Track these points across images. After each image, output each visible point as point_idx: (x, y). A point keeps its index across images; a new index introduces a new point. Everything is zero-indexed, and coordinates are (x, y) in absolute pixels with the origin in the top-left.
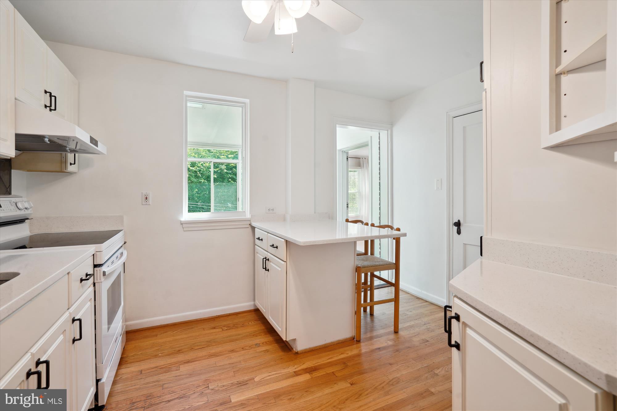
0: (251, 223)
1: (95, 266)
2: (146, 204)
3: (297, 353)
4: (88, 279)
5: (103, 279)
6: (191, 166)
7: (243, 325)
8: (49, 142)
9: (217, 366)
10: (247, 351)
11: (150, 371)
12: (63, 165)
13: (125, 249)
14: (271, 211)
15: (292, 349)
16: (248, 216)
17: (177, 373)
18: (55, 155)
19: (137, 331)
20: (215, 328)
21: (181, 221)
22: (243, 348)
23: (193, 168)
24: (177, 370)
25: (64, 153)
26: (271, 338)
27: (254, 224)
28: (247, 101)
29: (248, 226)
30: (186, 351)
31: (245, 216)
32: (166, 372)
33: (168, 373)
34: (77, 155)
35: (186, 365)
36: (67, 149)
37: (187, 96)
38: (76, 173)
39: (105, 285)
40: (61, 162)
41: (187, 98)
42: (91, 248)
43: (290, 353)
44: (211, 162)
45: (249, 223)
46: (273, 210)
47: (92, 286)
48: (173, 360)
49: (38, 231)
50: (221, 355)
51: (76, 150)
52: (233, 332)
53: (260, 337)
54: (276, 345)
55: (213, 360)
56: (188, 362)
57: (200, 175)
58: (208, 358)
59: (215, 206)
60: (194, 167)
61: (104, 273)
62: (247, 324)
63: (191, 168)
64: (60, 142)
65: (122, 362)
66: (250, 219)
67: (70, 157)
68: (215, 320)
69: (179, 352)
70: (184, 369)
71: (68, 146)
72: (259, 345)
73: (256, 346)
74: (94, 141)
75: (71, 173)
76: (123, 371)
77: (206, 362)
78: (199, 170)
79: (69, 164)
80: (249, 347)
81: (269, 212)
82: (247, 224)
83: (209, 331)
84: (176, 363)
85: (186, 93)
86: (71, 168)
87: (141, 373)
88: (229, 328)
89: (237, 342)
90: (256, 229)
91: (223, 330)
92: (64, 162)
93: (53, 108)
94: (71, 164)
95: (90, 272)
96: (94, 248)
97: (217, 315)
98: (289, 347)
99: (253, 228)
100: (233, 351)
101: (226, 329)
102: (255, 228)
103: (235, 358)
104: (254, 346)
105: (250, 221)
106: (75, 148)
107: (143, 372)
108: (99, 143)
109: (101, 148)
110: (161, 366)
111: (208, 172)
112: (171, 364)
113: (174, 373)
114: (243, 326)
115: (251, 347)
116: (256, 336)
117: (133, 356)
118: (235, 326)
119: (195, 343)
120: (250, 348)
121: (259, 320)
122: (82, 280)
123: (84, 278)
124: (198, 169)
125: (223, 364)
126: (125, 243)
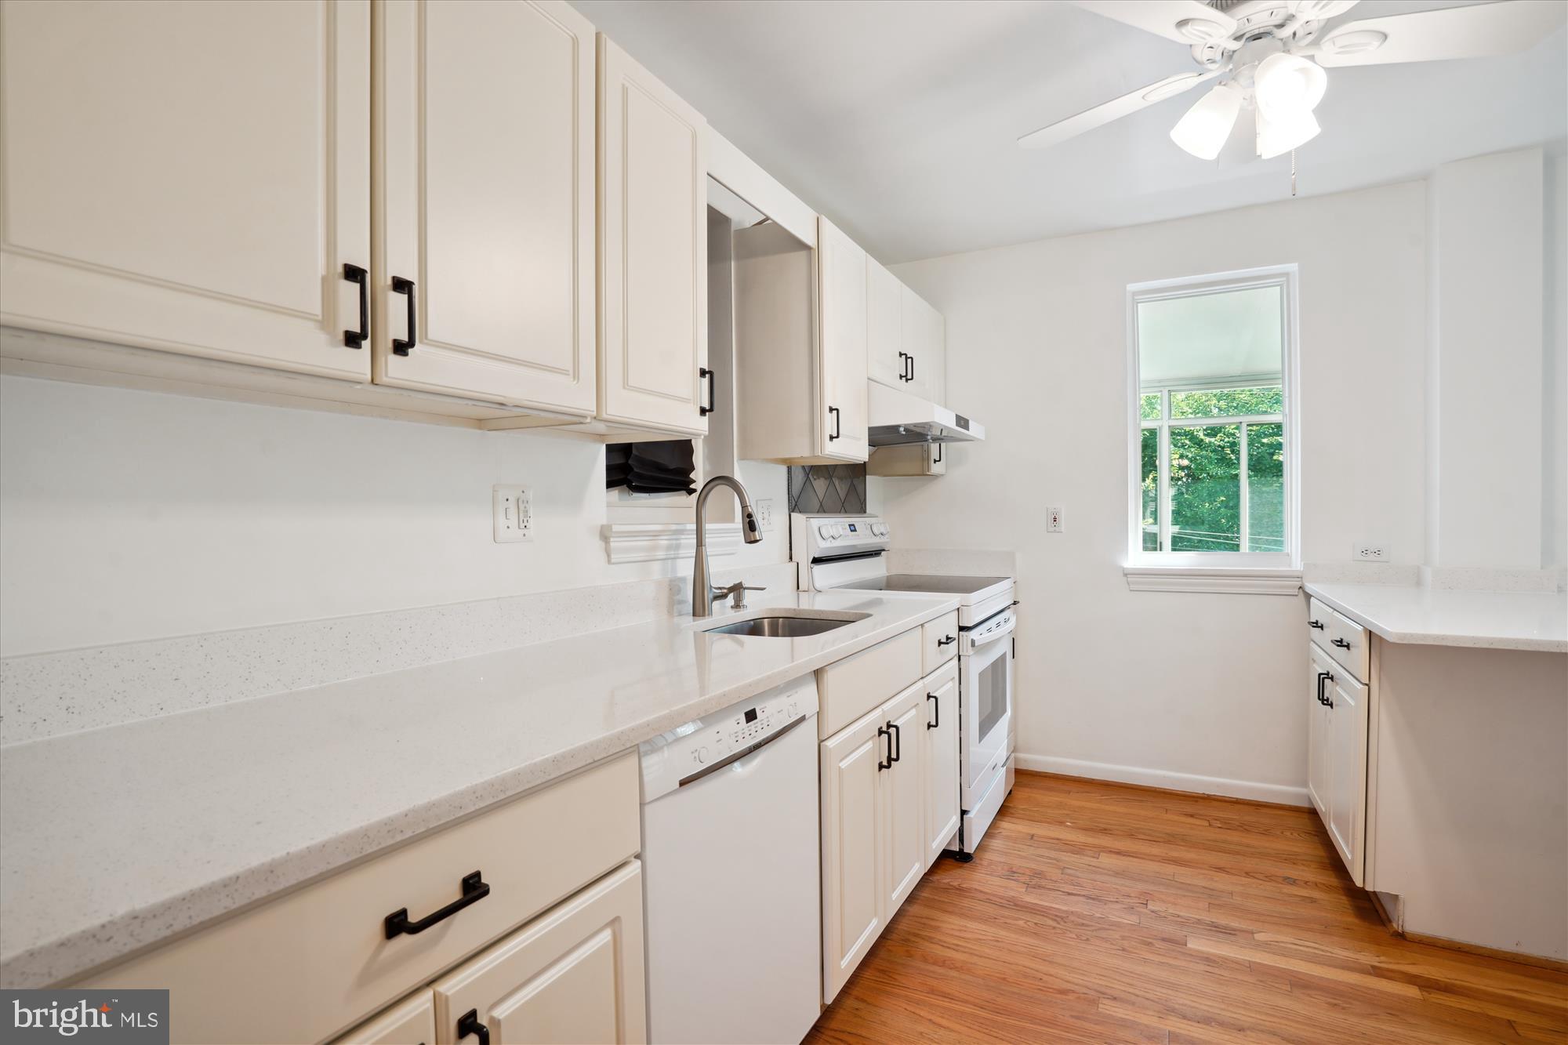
0: (1303, 584)
1: (962, 629)
2: (1055, 532)
3: (1401, 937)
4: (948, 643)
5: (971, 651)
6: (1207, 435)
7: (1266, 830)
8: (904, 433)
9: (1176, 881)
10: (1255, 880)
11: (1046, 840)
12: (926, 463)
13: (1015, 612)
14: (1372, 557)
15: (1390, 921)
16: (1297, 565)
17: (1094, 862)
18: (914, 448)
19: (1037, 776)
20: (1192, 816)
21: (1124, 569)
22: (1247, 873)
23: (1213, 440)
24: (1094, 857)
25: (925, 444)
26: (1336, 880)
27: (1310, 587)
28: (1293, 267)
29: (1296, 591)
30: (1117, 835)
31: (1290, 566)
32: (1073, 852)
33: (1076, 856)
34: (943, 445)
35: (1114, 856)
36: (929, 437)
37: (1134, 294)
38: (942, 475)
39: (977, 665)
40: (923, 460)
41: (1136, 298)
42: (954, 599)
43: (1380, 928)
44: (1241, 423)
45: (1299, 584)
46: (1378, 552)
47: (956, 658)
48: (1090, 840)
49: (899, 569)
50: (1190, 866)
51: (942, 437)
52: (1235, 837)
53: (1302, 867)
54: (1344, 898)
55: (1170, 869)
56: (1119, 853)
57: (1234, 458)
58: (1159, 861)
59: (1252, 540)
60: (1215, 436)
61: (973, 643)
62: (1278, 833)
63: (1207, 440)
64: (918, 430)
65: (1003, 811)
66: (1300, 574)
67: (934, 447)
68: (1197, 801)
69: (1105, 831)
70: (1106, 860)
71: (929, 433)
72: (1294, 882)
73: (1283, 881)
74: (962, 422)
75: (936, 477)
76: (1006, 825)
77: (1153, 867)
78: (1228, 442)
79: (933, 461)
80: (1266, 877)
81: (1365, 559)
82: (1294, 587)
83: (1176, 818)
84: (1095, 846)
85: (1132, 287)
86: (936, 469)
87: (1032, 838)
88: (1227, 826)
89: (1238, 857)
90: (1312, 599)
91: (1210, 825)
92: (925, 458)
93: (909, 377)
94: (935, 461)
95: (954, 633)
96: (959, 599)
97: (1204, 794)
98: (1383, 915)
99: (1308, 596)
100: (1220, 869)
101: (1220, 826)
102: (1311, 596)
103: (1222, 882)
104: (1280, 880)
105: (1302, 578)
106: (939, 433)
107: (1035, 838)
108: (971, 423)
109: (975, 430)
110: (1067, 840)
111: (1258, 448)
112: (1086, 845)
113: (1087, 860)
114: (1266, 833)
115: (1269, 878)
116: (1294, 864)
117: (1023, 809)
118: (1244, 828)
119: (1142, 829)
120: (1265, 879)
121: (1315, 835)
122: (940, 643)
123: (944, 640)
124: (1227, 440)
125: (1188, 882)
126: (1015, 603)
